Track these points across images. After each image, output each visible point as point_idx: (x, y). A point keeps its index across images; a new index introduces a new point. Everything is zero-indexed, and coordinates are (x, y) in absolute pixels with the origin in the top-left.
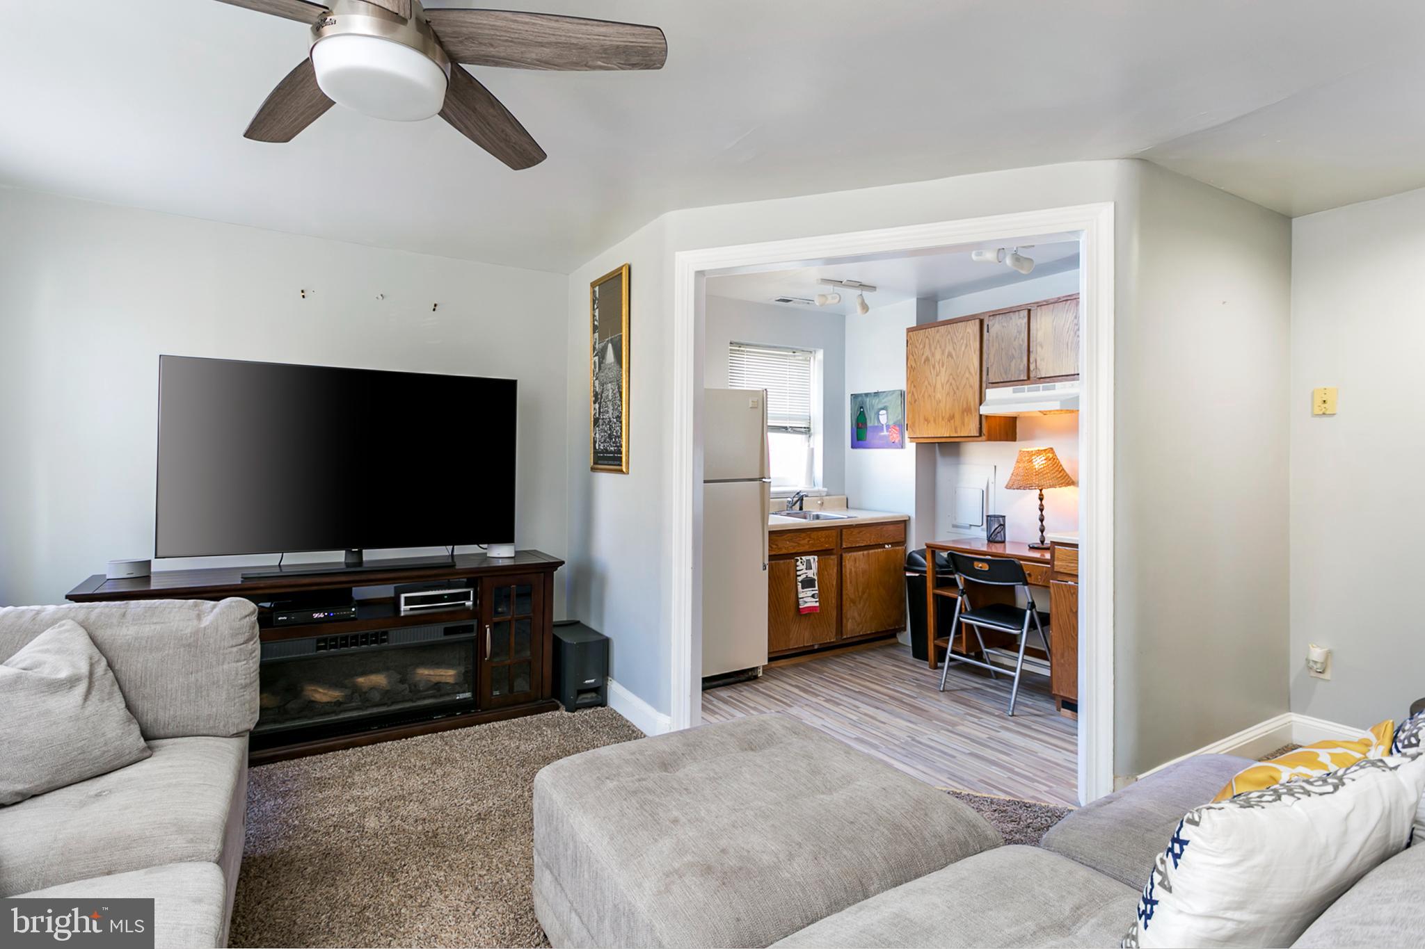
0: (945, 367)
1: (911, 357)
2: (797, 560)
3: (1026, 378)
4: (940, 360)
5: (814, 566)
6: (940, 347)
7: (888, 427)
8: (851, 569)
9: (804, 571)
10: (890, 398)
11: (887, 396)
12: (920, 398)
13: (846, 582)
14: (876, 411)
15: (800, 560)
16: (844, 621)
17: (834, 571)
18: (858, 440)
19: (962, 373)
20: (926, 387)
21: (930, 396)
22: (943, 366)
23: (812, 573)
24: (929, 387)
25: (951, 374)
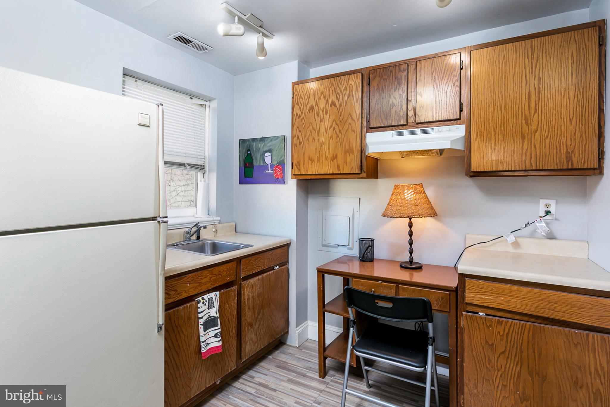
0: (328, 114)
1: (296, 106)
2: (199, 302)
3: (405, 123)
4: (323, 108)
5: (216, 303)
6: (324, 97)
7: (272, 166)
8: (249, 295)
9: (207, 311)
10: (274, 142)
11: (271, 140)
12: (305, 141)
13: (245, 309)
14: (262, 153)
15: (202, 301)
16: (243, 346)
17: (234, 303)
18: (245, 177)
19: (346, 119)
20: (311, 132)
21: (314, 139)
22: (326, 113)
23: (214, 312)
24: (313, 131)
25: (334, 120)
